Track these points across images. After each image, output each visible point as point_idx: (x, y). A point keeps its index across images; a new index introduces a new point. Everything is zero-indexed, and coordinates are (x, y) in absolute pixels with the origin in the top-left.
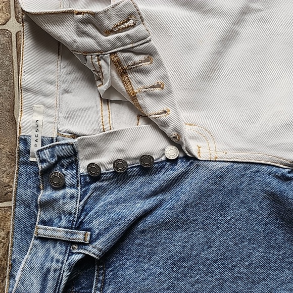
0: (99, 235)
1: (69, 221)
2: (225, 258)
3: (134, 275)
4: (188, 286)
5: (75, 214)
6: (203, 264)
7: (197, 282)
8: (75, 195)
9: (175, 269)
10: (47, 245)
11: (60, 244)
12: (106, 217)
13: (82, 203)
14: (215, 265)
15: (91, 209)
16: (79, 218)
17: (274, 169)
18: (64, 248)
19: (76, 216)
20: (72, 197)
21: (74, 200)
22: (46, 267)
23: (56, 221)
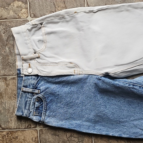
0: (43, 91)
1: (33, 87)
2: (83, 103)
3: (56, 108)
4: (72, 111)
5: (35, 84)
6: (76, 104)
7: (75, 110)
8: (35, 78)
9: (68, 106)
10: (26, 93)
11: (30, 93)
12: (45, 86)
13: (37, 81)
14: (80, 105)
15: (40, 83)
16: (36, 85)
17: (96, 76)
18: (32, 95)
19: (35, 85)
20: (34, 79)
21: (35, 80)
22: (26, 100)
23: (28, 86)
